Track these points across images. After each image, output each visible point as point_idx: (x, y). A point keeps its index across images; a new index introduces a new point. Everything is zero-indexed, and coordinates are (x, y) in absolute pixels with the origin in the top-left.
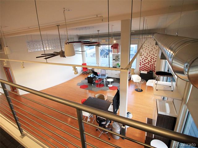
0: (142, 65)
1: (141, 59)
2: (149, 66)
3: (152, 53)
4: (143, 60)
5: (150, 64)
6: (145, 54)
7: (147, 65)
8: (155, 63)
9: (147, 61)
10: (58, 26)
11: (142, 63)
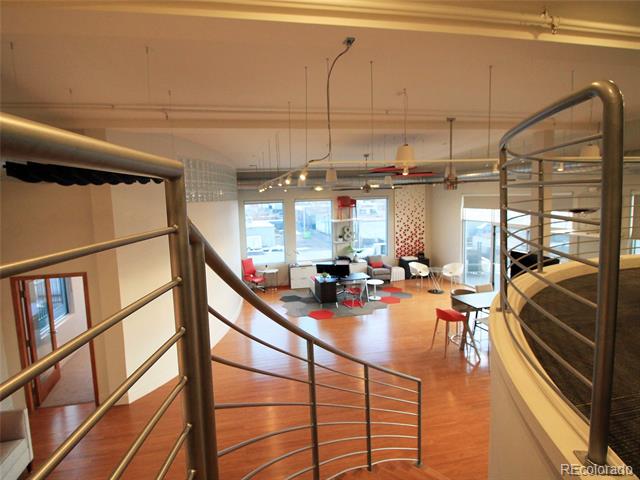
0: (401, 244)
1: (397, 230)
2: (413, 244)
3: (415, 215)
4: (401, 233)
5: (415, 239)
6: (405, 219)
7: (409, 241)
8: (423, 236)
9: (408, 234)
10: (451, 120)
11: (401, 240)
